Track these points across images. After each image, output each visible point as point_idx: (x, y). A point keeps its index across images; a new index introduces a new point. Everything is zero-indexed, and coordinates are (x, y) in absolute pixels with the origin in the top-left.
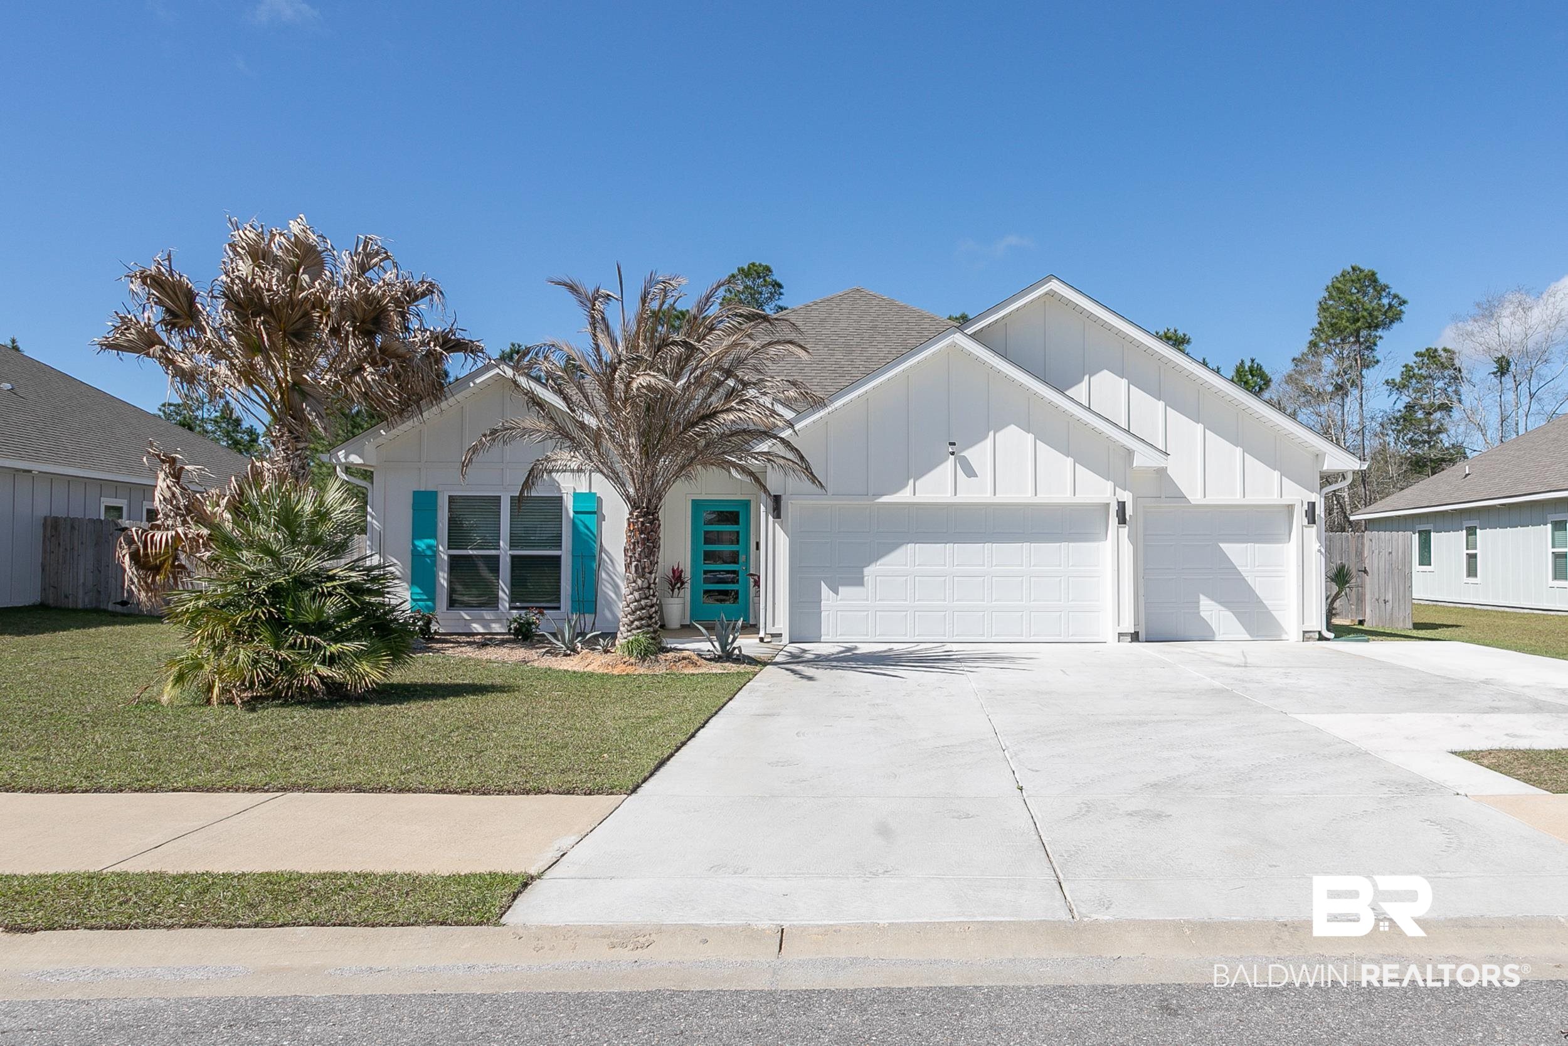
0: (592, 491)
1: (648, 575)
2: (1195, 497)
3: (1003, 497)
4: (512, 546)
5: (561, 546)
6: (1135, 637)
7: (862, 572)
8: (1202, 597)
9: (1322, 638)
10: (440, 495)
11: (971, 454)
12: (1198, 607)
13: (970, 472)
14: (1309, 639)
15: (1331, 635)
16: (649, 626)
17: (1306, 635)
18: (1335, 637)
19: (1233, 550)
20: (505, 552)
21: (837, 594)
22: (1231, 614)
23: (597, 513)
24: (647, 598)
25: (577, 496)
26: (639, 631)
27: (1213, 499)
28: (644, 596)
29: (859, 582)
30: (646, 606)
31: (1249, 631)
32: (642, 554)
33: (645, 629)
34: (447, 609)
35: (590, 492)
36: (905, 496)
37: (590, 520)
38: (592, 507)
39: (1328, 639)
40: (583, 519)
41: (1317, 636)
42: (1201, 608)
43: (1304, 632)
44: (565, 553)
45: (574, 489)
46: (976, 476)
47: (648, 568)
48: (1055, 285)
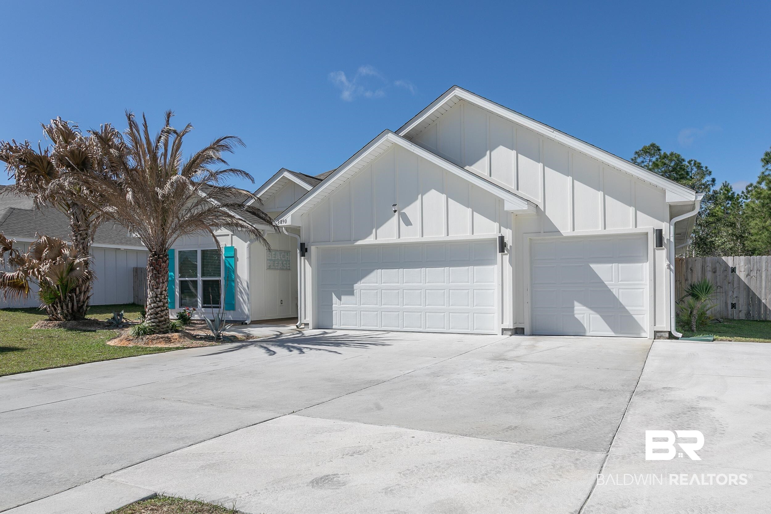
0: (233, 246)
2: (566, 231)
3: (427, 238)
4: (203, 275)
5: (220, 275)
6: (518, 331)
7: (353, 287)
8: (576, 303)
9: (671, 337)
10: (175, 250)
11: (407, 211)
12: (573, 311)
13: (408, 223)
14: (660, 338)
15: (680, 335)
16: (156, 318)
17: (657, 334)
18: (682, 337)
19: (599, 269)
20: (200, 279)
21: (340, 299)
22: (598, 316)
23: (234, 257)
24: (155, 303)
25: (226, 248)
26: (150, 321)
27: (580, 231)
28: (153, 302)
29: (351, 293)
30: (154, 307)
32: (152, 278)
33: (153, 320)
34: (180, 307)
35: (232, 246)
36: (370, 240)
37: (232, 261)
38: (233, 254)
39: (677, 338)
40: (229, 260)
41: (667, 335)
42: (576, 312)
43: (656, 332)
44: (222, 278)
45: (226, 245)
46: (412, 225)
47: (155, 285)
48: (458, 92)
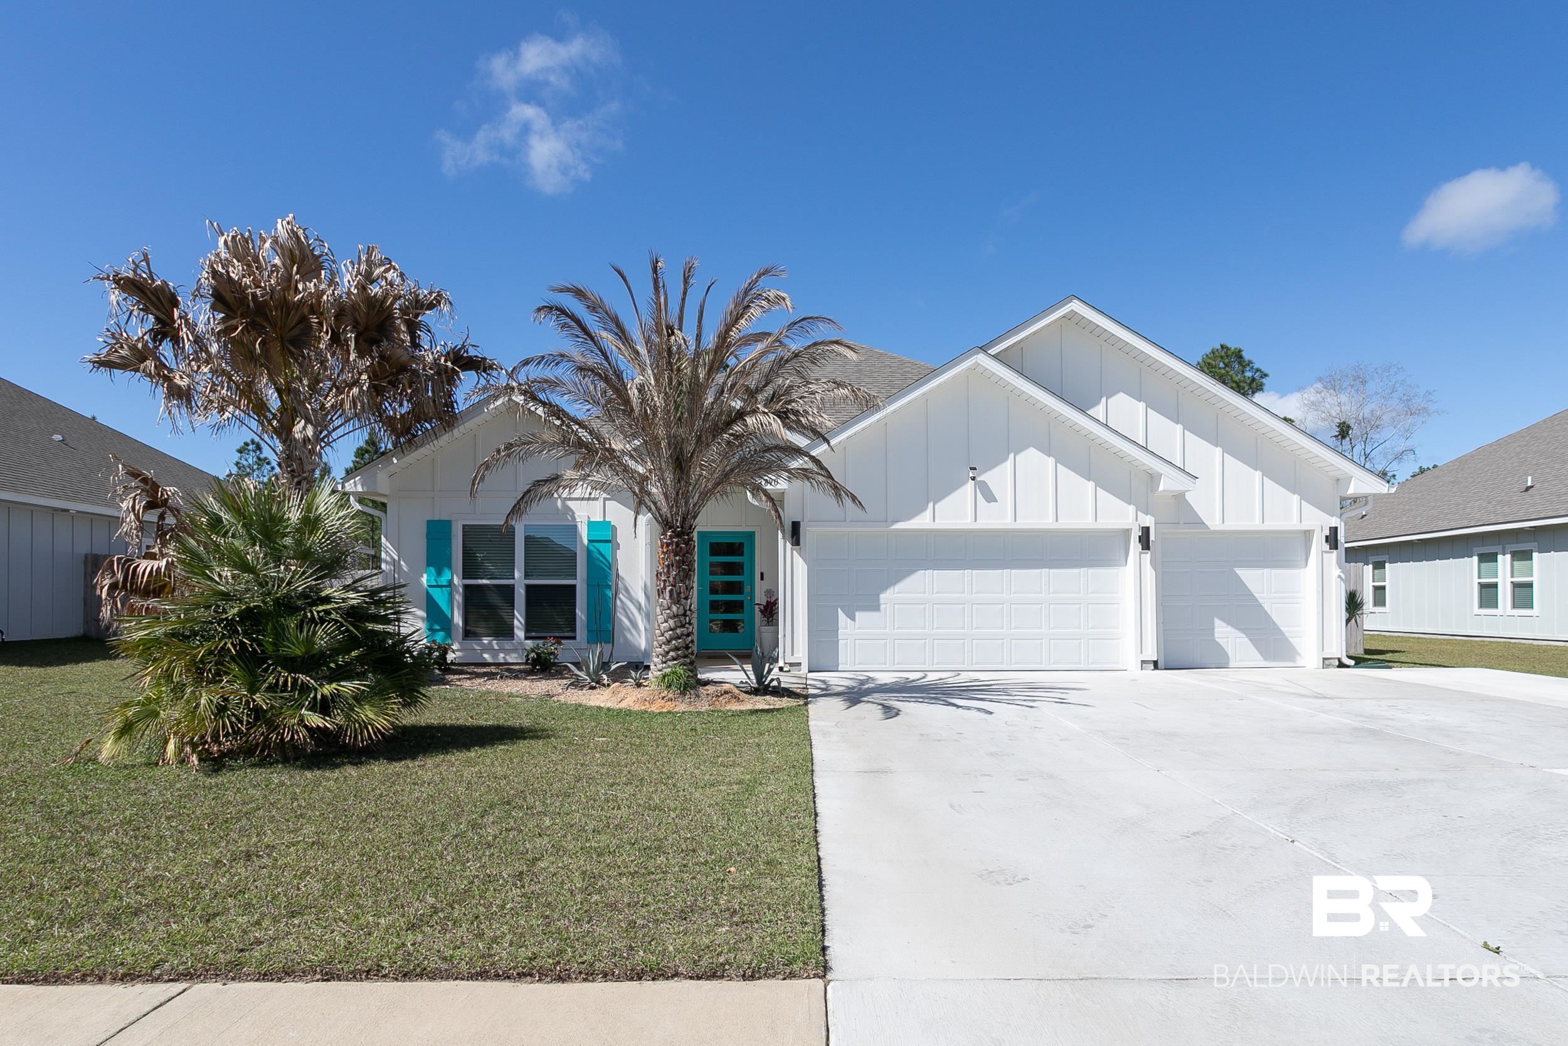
0: (607, 520)
1: (683, 601)
2: (1214, 522)
3: (1023, 523)
4: (527, 575)
5: (576, 575)
6: (1156, 665)
7: (878, 600)
8: (1217, 622)
9: (1342, 665)
10: (454, 525)
11: (991, 479)
12: (1213, 634)
13: (990, 497)
14: (1328, 666)
15: (1352, 662)
16: (686, 656)
17: (1326, 662)
18: (1355, 664)
19: (1248, 576)
20: (519, 579)
21: (853, 619)
22: (1247, 640)
23: (611, 541)
24: (683, 626)
25: (591, 525)
26: (675, 662)
27: (1231, 525)
28: (680, 625)
29: (876, 607)
30: (682, 635)
31: (1266, 658)
32: (678, 579)
33: (682, 660)
34: (463, 640)
35: (604, 520)
36: (922, 521)
37: (605, 549)
38: (606, 536)
39: (1348, 667)
40: (598, 547)
41: (1337, 663)
42: (1216, 635)
43: (1324, 659)
44: (580, 582)
45: (589, 517)
46: (996, 501)
47: (684, 592)
48: (1076, 306)
